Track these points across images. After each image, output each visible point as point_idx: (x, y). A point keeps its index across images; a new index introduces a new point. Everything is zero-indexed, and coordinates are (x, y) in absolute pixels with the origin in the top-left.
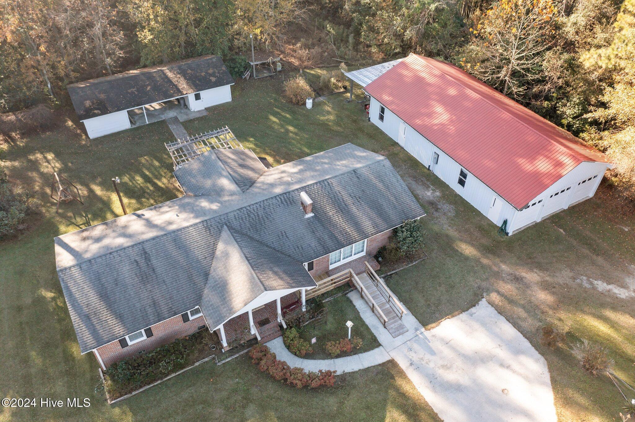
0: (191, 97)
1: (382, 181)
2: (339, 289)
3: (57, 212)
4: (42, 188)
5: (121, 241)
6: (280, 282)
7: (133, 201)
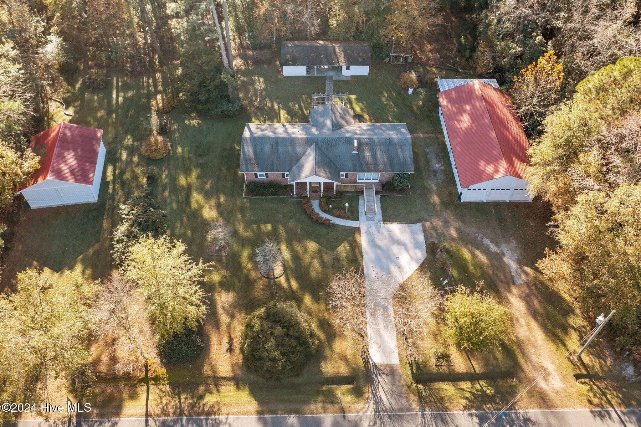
0: (344, 68)
1: (401, 148)
2: (356, 192)
3: (254, 111)
4: (252, 96)
5: (271, 134)
6: (324, 175)
7: (289, 117)
